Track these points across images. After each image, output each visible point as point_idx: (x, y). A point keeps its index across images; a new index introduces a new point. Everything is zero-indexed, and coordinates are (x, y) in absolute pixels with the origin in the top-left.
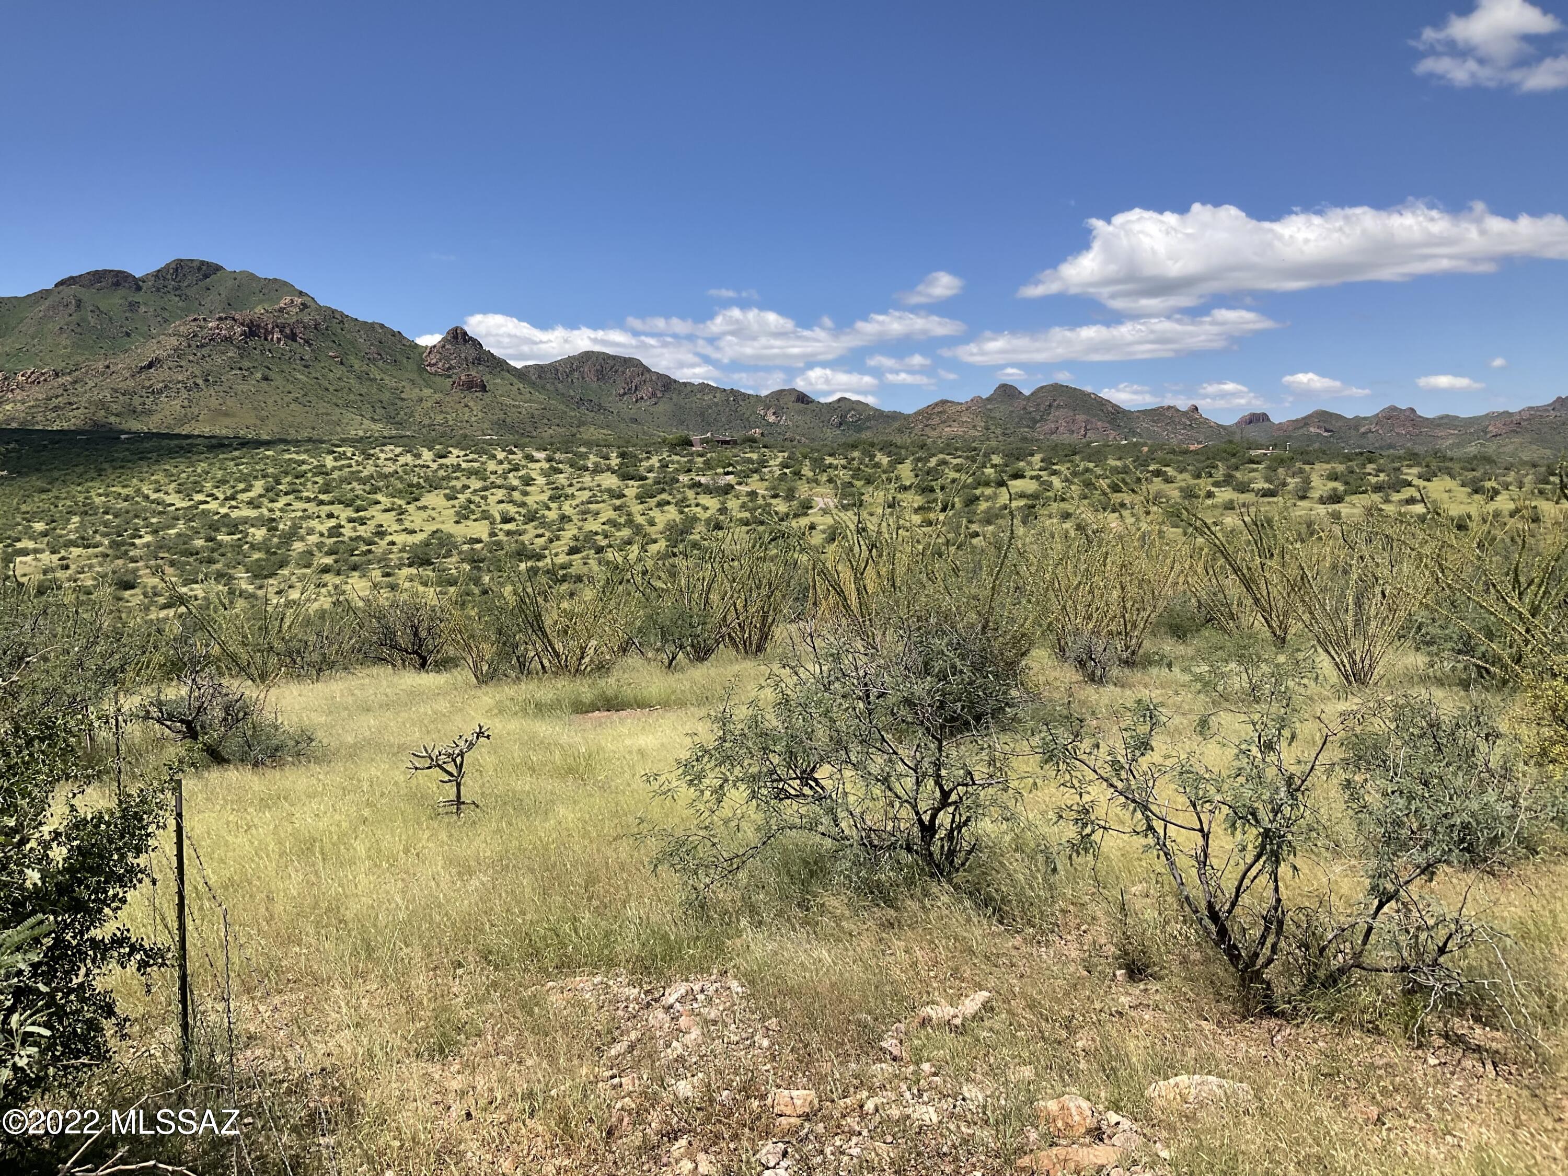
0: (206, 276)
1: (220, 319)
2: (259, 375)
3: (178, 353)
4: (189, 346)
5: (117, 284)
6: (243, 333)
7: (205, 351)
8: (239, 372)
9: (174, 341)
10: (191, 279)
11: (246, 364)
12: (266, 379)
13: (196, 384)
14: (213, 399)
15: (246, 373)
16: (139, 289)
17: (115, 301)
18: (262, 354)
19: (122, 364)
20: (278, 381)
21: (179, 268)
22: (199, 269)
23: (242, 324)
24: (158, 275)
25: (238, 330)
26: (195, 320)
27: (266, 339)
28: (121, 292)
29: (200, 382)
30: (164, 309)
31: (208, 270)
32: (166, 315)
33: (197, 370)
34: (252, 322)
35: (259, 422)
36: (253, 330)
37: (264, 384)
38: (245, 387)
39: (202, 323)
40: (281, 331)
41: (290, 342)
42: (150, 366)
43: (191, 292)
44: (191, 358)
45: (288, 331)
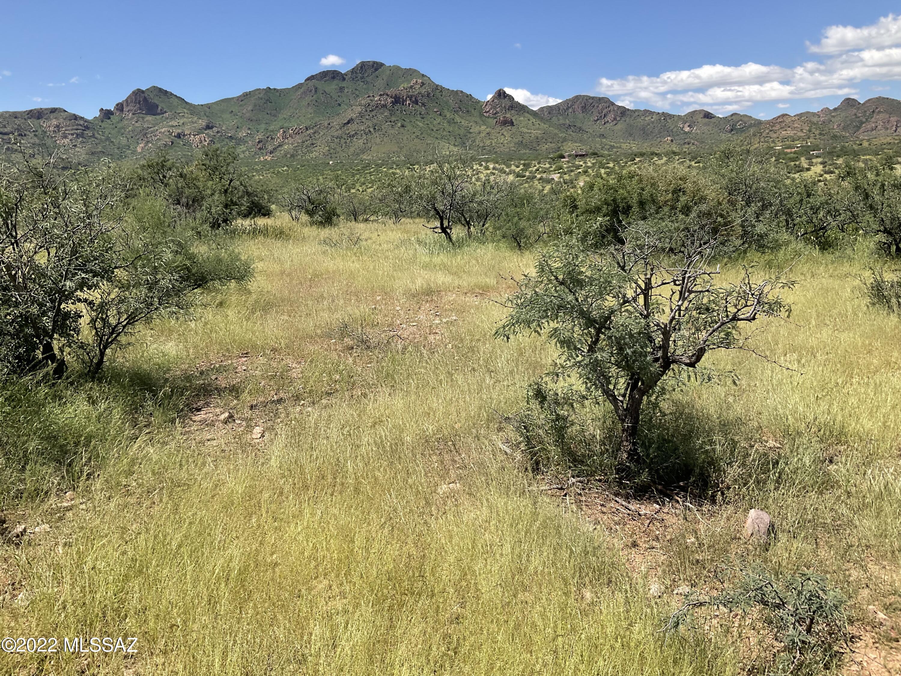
0: (376, 70)
1: (381, 95)
2: (399, 125)
3: (361, 115)
4: (366, 111)
5: (333, 78)
6: (392, 102)
7: (373, 113)
8: (390, 123)
9: (359, 109)
10: (370, 71)
11: (393, 119)
12: (403, 126)
13: (370, 131)
14: (378, 138)
15: (393, 124)
16: (344, 79)
17: (332, 87)
18: (401, 112)
19: (336, 122)
20: (409, 127)
21: (363, 66)
22: (373, 66)
23: (391, 97)
24: (353, 71)
25: (389, 100)
26: (369, 97)
27: (403, 104)
28: (336, 82)
29: (372, 130)
30: (356, 90)
31: (377, 66)
32: (357, 92)
33: (370, 123)
34: (396, 95)
35: (399, 150)
36: (397, 100)
37: (402, 129)
38: (392, 132)
39: (372, 98)
40: (410, 100)
41: (415, 105)
42: (348, 122)
43: (368, 79)
44: (367, 117)
45: (413, 99)
